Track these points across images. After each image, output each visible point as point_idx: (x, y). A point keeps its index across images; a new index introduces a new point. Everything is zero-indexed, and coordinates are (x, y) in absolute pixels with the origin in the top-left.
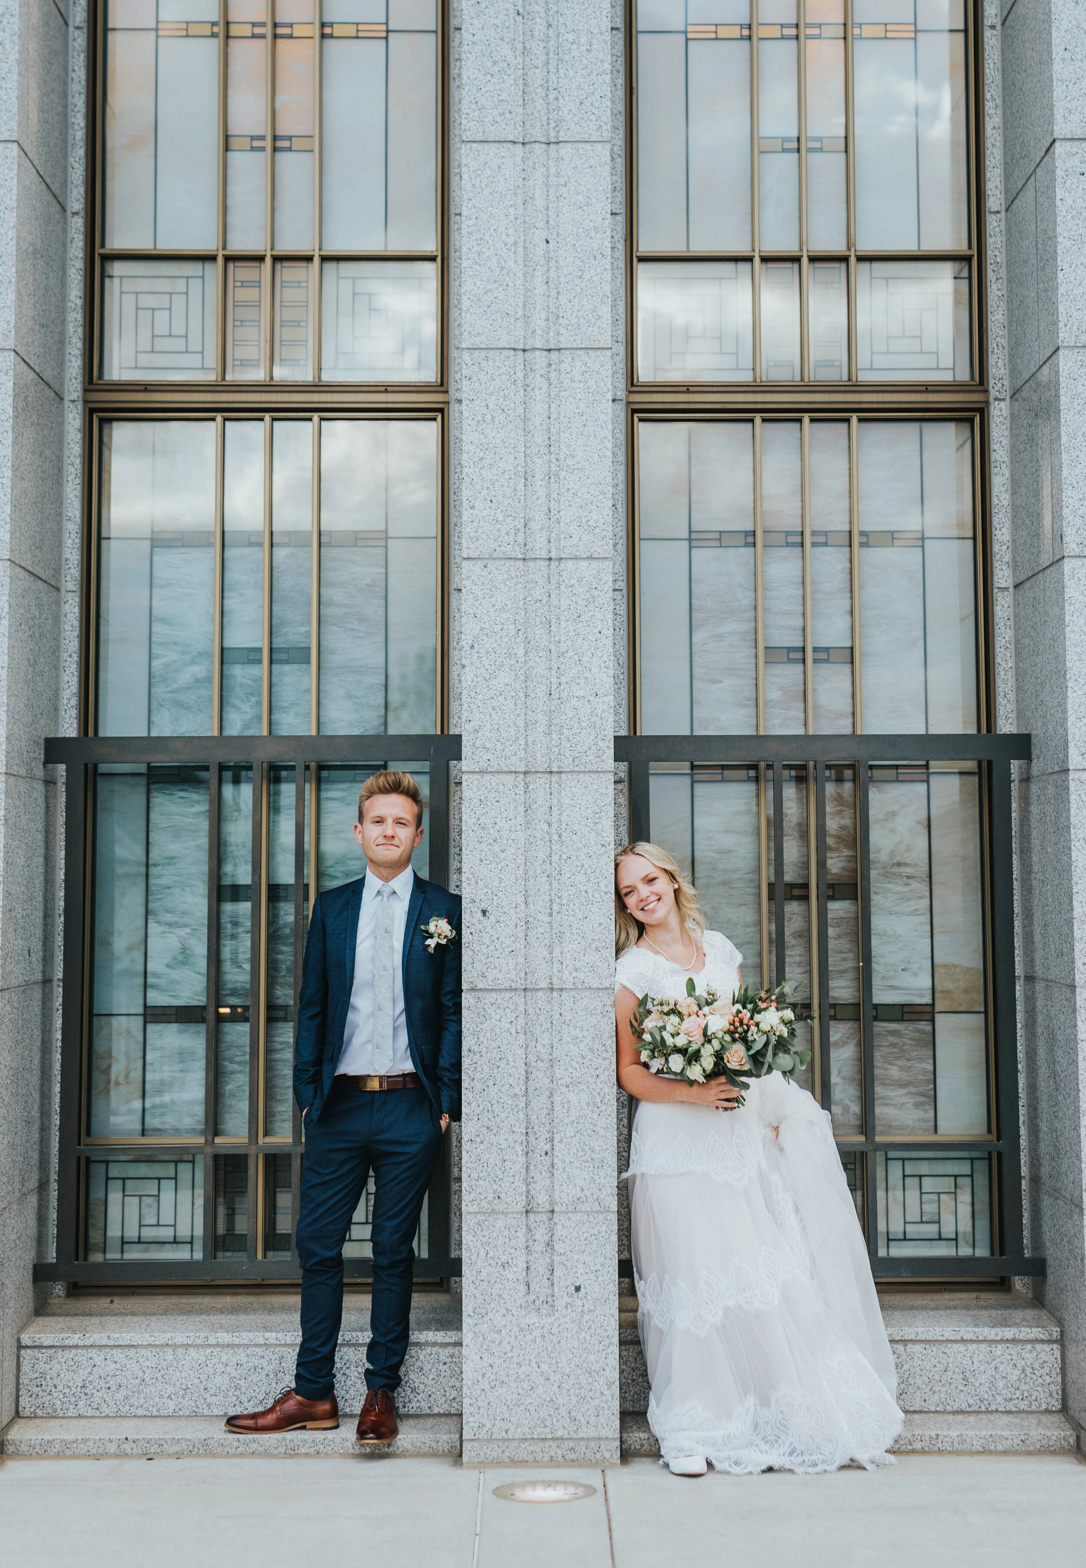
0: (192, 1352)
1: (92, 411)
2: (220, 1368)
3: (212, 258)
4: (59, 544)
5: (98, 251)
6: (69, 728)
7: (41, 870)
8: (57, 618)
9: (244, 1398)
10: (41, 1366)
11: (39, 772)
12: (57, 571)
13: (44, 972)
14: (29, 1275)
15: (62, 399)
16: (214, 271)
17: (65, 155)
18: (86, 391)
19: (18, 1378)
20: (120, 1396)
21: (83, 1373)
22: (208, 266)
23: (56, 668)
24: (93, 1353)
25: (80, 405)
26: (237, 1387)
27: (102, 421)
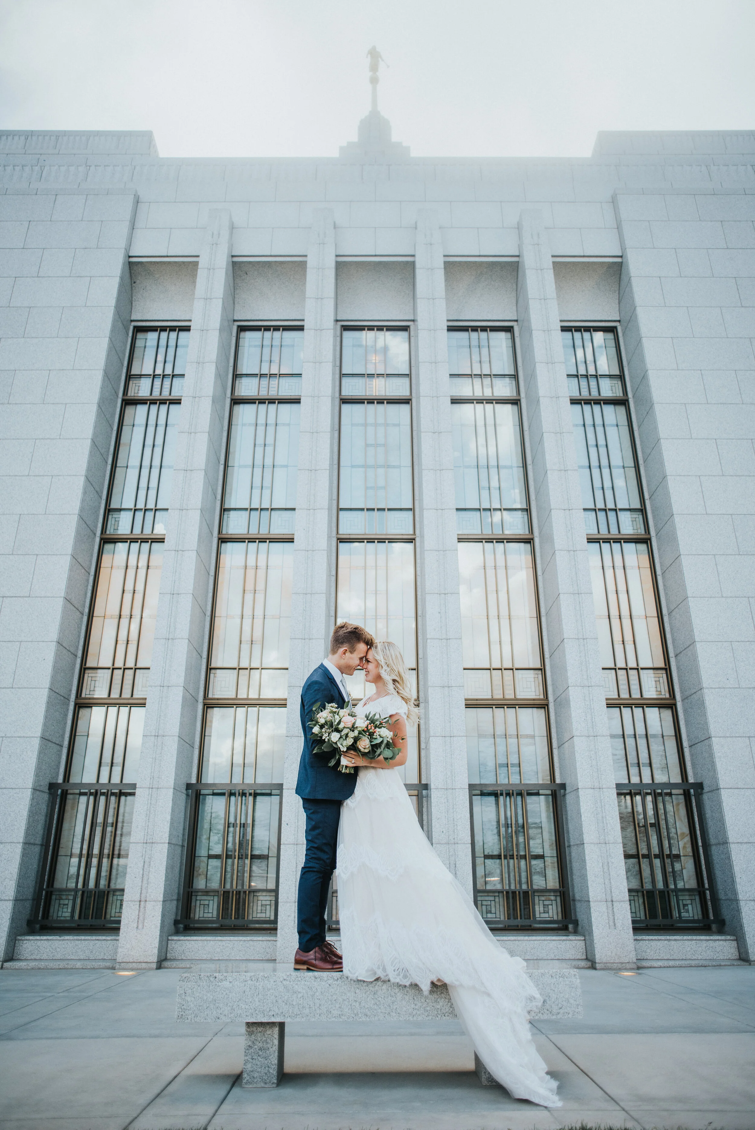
0: (211, 942)
1: (205, 705)
2: (218, 946)
3: (235, 669)
4: (194, 737)
5: (209, 667)
6: (194, 781)
7: (183, 816)
8: (192, 755)
9: (224, 955)
10: (173, 945)
11: (185, 792)
12: (193, 743)
13: (182, 843)
14: (173, 922)
15: (197, 701)
16: (236, 671)
17: (203, 645)
18: (204, 700)
19: (167, 948)
20: (192, 954)
21: (183, 947)
22: (235, 670)
23: (191, 767)
24: (187, 942)
25: (202, 704)
26: (222, 952)
27: (207, 707)
